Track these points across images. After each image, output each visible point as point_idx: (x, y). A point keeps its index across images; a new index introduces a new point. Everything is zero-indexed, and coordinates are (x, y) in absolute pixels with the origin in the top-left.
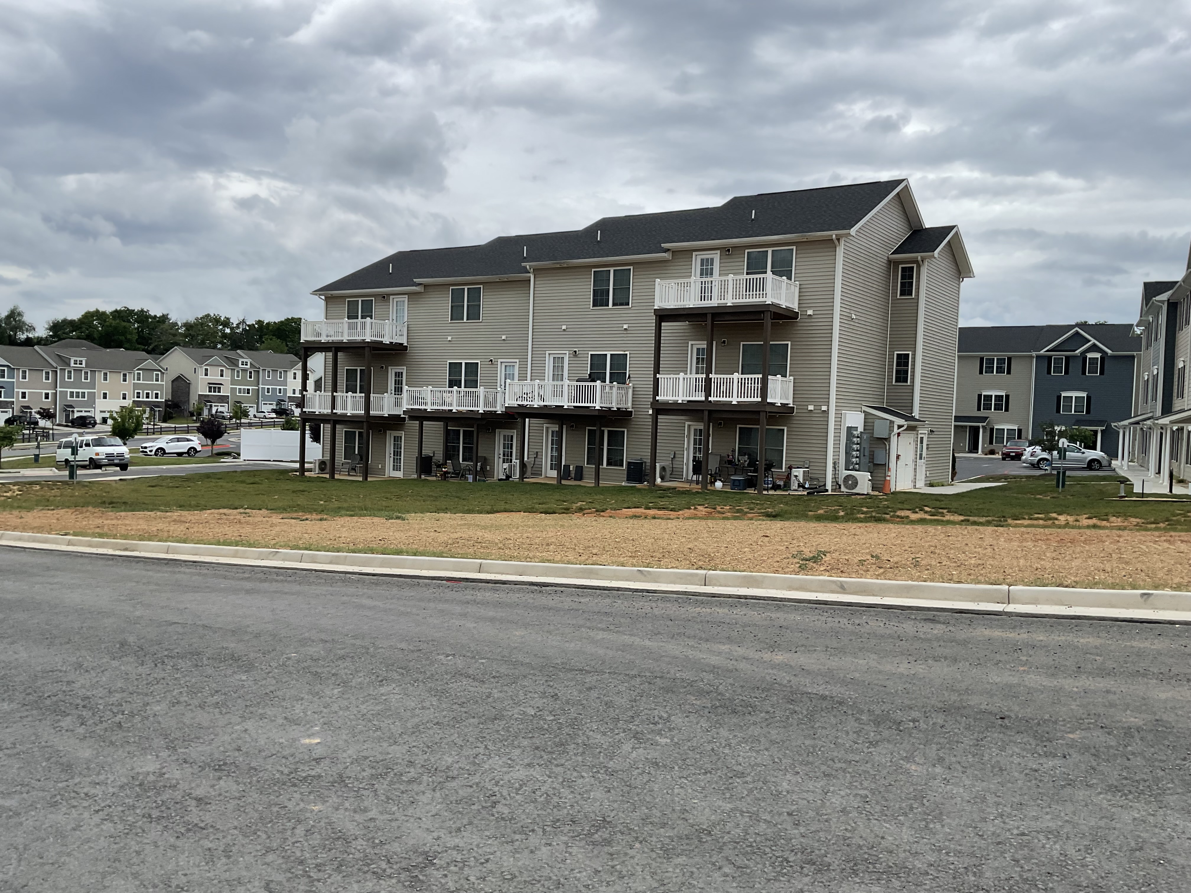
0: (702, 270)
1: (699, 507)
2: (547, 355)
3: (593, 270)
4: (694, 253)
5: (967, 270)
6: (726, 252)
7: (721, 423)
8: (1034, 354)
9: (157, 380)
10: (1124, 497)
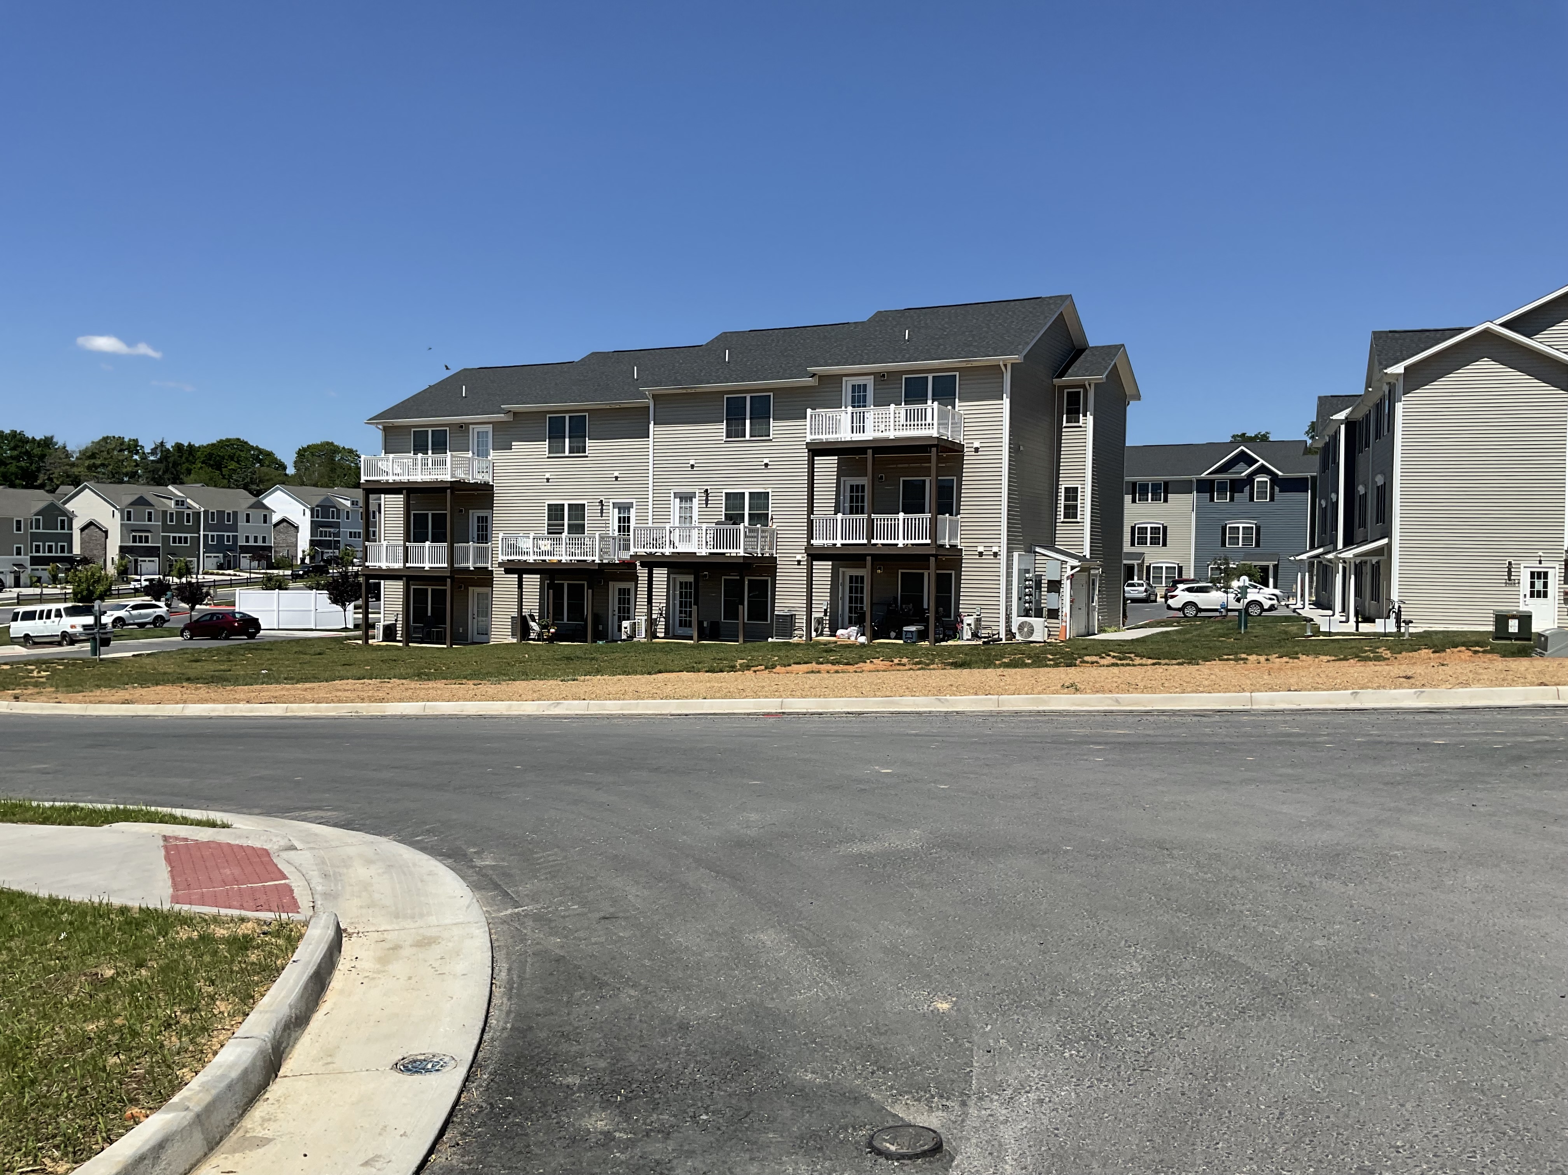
0: (853, 400)
1: (874, 660)
2: (672, 495)
3: (725, 396)
5: (1134, 392)
6: (881, 378)
7: (880, 569)
8: (1194, 478)
9: (63, 528)
10: (1311, 636)
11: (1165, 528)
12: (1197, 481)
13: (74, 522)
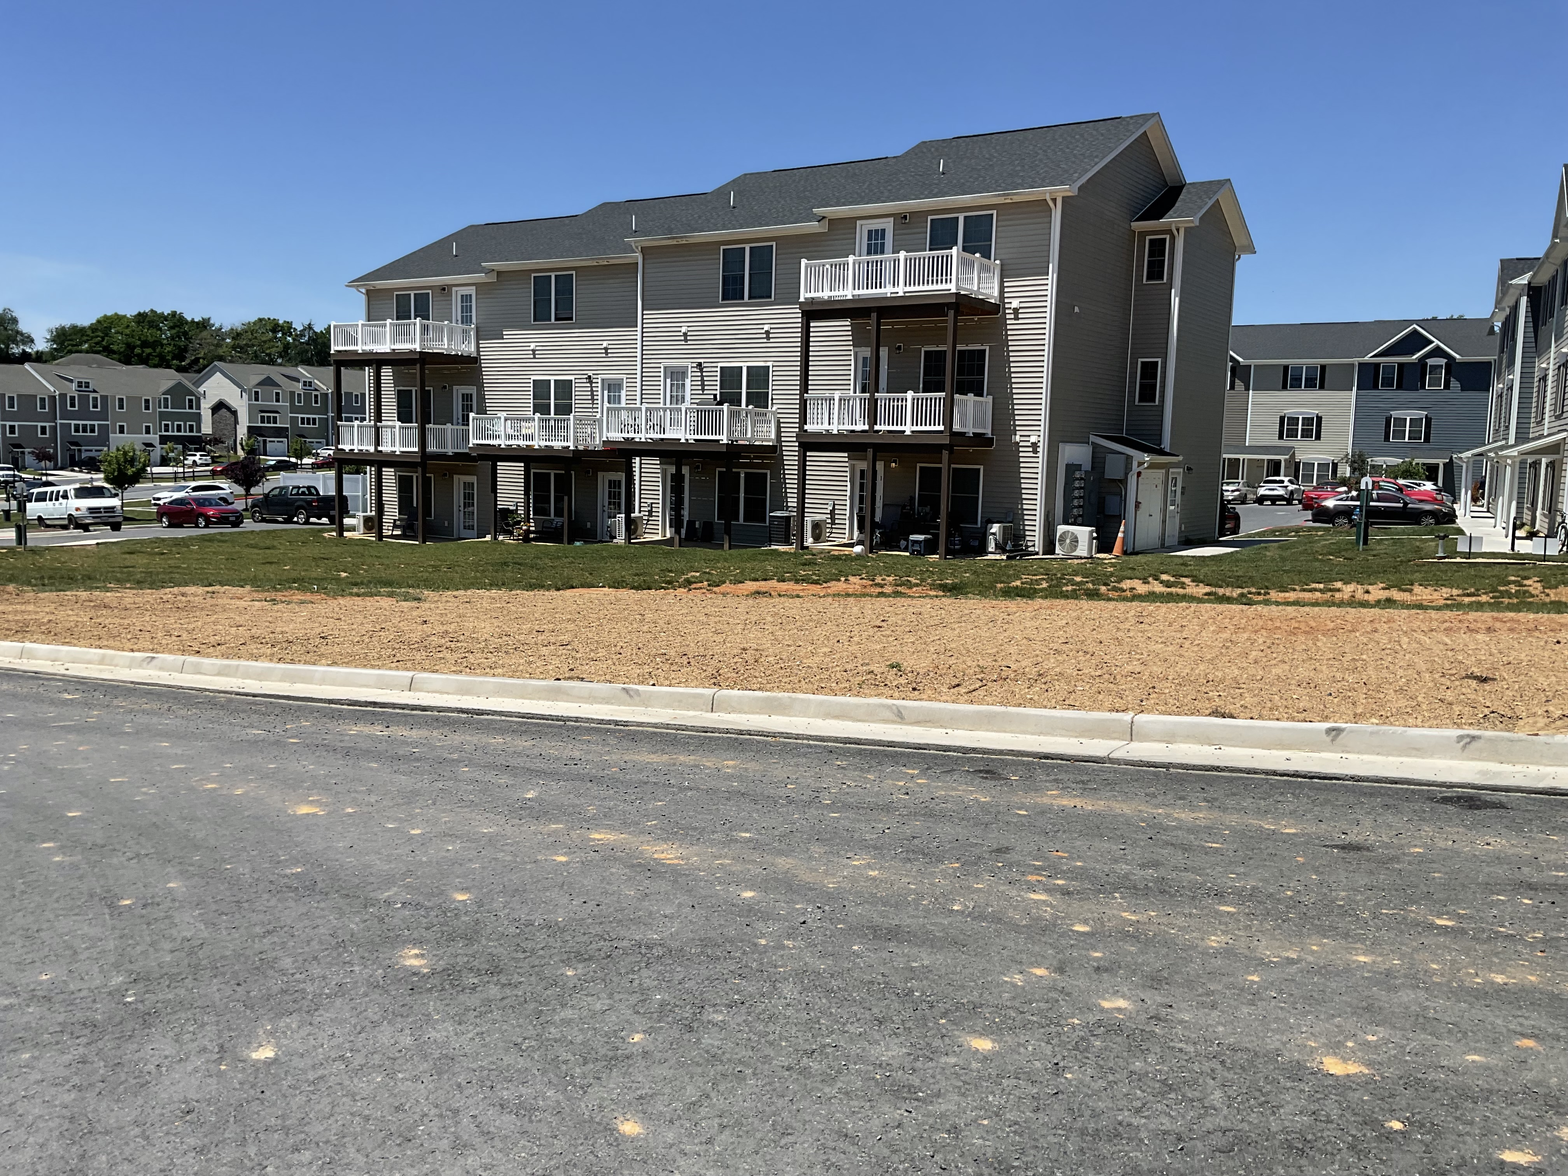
0: (869, 246)
1: (851, 578)
2: (662, 369)
3: (722, 248)
4: (858, 222)
5: (1245, 242)
6: (902, 219)
7: (895, 462)
8: (1356, 360)
9: (191, 407)
10: (1444, 558)
11: (1319, 419)
12: (1361, 365)
13: (202, 401)
